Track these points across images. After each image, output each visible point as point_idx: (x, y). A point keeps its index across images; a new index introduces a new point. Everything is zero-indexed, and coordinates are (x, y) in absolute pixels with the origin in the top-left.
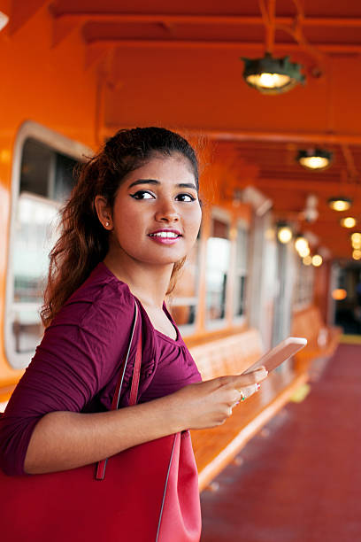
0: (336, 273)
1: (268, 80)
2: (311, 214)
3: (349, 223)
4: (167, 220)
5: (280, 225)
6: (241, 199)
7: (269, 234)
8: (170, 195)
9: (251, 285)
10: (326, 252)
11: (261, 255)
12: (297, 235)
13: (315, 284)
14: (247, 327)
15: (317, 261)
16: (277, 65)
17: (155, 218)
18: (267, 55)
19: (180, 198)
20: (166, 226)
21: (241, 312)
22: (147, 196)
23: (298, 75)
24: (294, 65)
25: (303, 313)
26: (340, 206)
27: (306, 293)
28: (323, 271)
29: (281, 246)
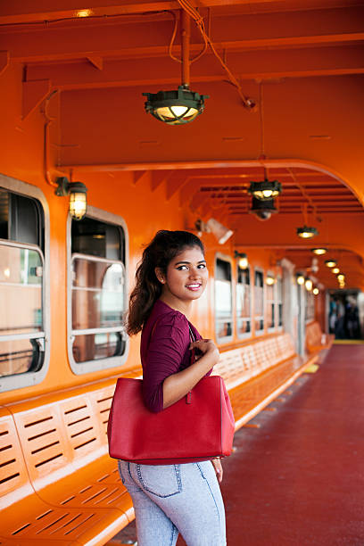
0: (328, 298)
1: (306, 235)
2: (315, 269)
3: (336, 271)
4: (195, 280)
5: (298, 275)
6: (280, 265)
7: (292, 279)
8: (195, 267)
9: (285, 309)
10: (321, 286)
11: (289, 292)
12: (306, 279)
13: (315, 306)
14: (284, 332)
15: (316, 291)
16: (309, 230)
17: (189, 278)
18: (305, 227)
19: (199, 267)
20: (194, 282)
21: (281, 324)
22: (184, 268)
23: (316, 233)
24: (315, 229)
25: (310, 324)
26: (331, 264)
27: (311, 313)
28: (319, 298)
29: (299, 286)
